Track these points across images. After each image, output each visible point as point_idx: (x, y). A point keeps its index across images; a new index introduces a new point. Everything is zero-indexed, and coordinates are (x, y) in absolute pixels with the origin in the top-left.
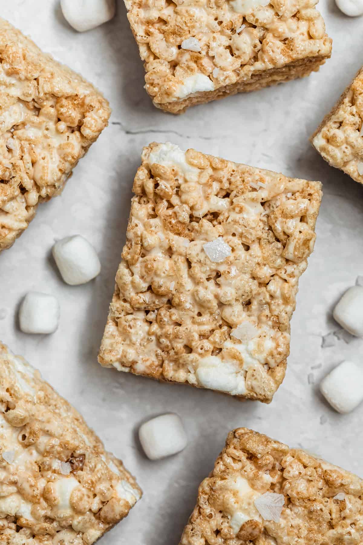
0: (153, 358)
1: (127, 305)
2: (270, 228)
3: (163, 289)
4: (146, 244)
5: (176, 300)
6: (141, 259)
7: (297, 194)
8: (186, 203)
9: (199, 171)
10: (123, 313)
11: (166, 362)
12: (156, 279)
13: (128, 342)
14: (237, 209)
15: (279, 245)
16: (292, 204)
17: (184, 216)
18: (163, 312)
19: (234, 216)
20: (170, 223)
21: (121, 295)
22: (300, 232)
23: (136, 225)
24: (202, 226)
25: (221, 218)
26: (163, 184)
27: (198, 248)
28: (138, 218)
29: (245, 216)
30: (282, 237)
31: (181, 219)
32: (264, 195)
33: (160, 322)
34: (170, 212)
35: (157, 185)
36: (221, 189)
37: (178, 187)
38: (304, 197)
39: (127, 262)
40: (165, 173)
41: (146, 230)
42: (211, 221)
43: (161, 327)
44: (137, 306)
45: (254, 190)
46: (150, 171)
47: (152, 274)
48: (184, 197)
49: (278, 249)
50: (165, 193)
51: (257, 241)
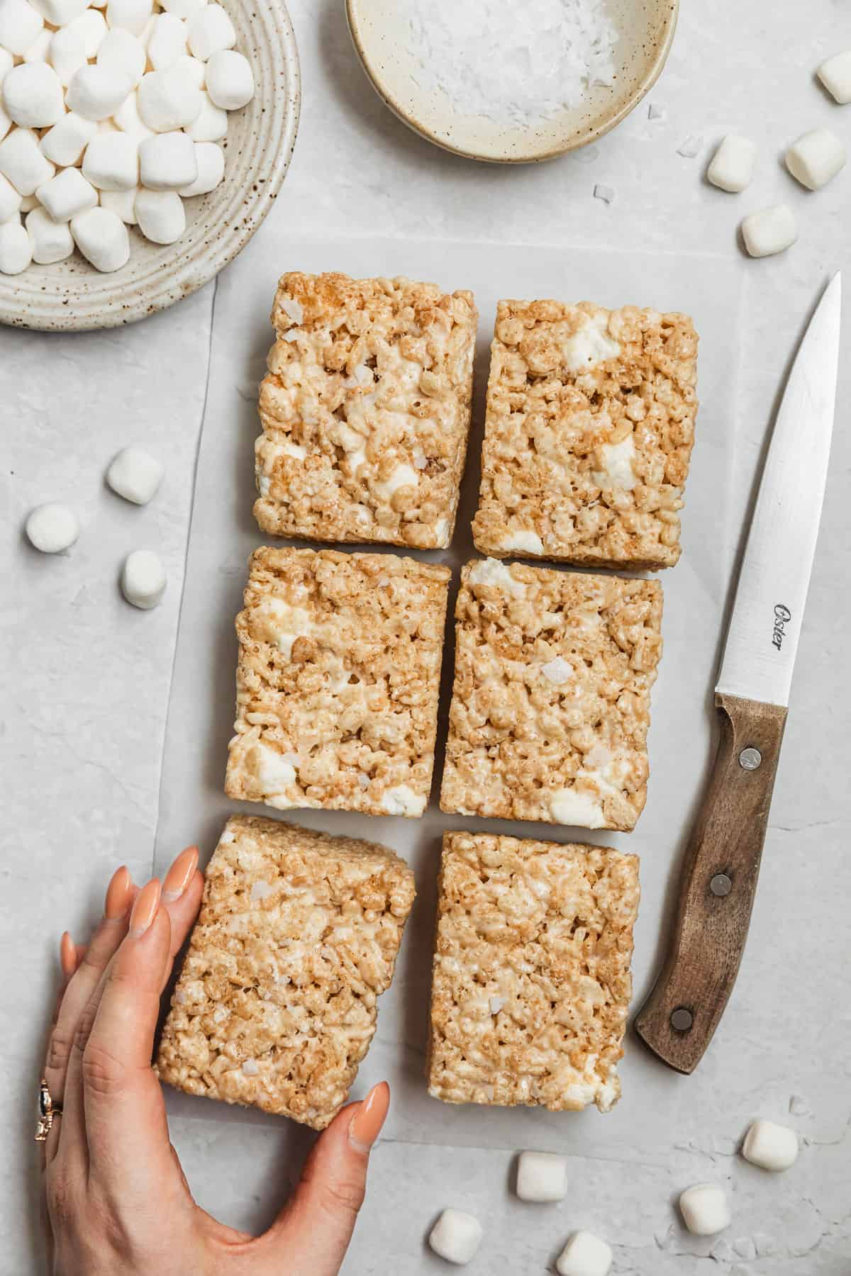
0: (501, 797)
1: (466, 743)
2: (612, 639)
3: (502, 721)
4: (478, 674)
5: (520, 732)
6: (474, 691)
7: (636, 597)
8: (517, 623)
9: (526, 586)
10: (462, 752)
11: (516, 800)
12: (495, 711)
13: (470, 783)
14: (574, 623)
15: (625, 656)
16: (634, 609)
17: (517, 638)
18: (506, 746)
19: (571, 631)
20: (502, 647)
21: (457, 733)
22: (646, 638)
23: (465, 655)
24: (537, 647)
25: (557, 635)
26: (488, 606)
27: (536, 672)
28: (466, 647)
29: (583, 629)
30: (627, 646)
31: (513, 642)
32: (600, 602)
33: (503, 756)
34: (500, 636)
35: (482, 608)
36: (553, 603)
37: (506, 606)
38: (644, 600)
39: (460, 696)
40: (489, 593)
41: (477, 658)
42: (546, 639)
43: (506, 762)
44: (477, 742)
45: (590, 599)
46: (472, 593)
47: (489, 706)
48: (513, 617)
49: (623, 660)
50: (492, 615)
51: (600, 654)
